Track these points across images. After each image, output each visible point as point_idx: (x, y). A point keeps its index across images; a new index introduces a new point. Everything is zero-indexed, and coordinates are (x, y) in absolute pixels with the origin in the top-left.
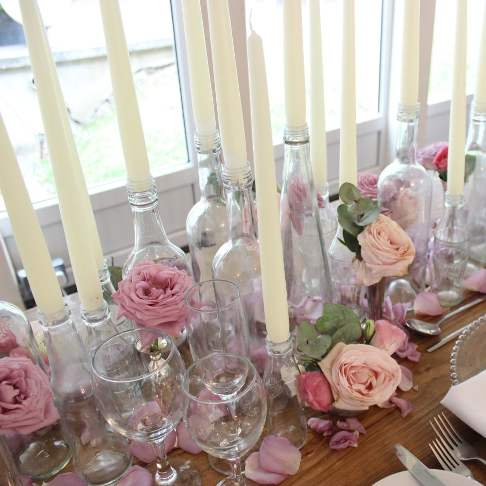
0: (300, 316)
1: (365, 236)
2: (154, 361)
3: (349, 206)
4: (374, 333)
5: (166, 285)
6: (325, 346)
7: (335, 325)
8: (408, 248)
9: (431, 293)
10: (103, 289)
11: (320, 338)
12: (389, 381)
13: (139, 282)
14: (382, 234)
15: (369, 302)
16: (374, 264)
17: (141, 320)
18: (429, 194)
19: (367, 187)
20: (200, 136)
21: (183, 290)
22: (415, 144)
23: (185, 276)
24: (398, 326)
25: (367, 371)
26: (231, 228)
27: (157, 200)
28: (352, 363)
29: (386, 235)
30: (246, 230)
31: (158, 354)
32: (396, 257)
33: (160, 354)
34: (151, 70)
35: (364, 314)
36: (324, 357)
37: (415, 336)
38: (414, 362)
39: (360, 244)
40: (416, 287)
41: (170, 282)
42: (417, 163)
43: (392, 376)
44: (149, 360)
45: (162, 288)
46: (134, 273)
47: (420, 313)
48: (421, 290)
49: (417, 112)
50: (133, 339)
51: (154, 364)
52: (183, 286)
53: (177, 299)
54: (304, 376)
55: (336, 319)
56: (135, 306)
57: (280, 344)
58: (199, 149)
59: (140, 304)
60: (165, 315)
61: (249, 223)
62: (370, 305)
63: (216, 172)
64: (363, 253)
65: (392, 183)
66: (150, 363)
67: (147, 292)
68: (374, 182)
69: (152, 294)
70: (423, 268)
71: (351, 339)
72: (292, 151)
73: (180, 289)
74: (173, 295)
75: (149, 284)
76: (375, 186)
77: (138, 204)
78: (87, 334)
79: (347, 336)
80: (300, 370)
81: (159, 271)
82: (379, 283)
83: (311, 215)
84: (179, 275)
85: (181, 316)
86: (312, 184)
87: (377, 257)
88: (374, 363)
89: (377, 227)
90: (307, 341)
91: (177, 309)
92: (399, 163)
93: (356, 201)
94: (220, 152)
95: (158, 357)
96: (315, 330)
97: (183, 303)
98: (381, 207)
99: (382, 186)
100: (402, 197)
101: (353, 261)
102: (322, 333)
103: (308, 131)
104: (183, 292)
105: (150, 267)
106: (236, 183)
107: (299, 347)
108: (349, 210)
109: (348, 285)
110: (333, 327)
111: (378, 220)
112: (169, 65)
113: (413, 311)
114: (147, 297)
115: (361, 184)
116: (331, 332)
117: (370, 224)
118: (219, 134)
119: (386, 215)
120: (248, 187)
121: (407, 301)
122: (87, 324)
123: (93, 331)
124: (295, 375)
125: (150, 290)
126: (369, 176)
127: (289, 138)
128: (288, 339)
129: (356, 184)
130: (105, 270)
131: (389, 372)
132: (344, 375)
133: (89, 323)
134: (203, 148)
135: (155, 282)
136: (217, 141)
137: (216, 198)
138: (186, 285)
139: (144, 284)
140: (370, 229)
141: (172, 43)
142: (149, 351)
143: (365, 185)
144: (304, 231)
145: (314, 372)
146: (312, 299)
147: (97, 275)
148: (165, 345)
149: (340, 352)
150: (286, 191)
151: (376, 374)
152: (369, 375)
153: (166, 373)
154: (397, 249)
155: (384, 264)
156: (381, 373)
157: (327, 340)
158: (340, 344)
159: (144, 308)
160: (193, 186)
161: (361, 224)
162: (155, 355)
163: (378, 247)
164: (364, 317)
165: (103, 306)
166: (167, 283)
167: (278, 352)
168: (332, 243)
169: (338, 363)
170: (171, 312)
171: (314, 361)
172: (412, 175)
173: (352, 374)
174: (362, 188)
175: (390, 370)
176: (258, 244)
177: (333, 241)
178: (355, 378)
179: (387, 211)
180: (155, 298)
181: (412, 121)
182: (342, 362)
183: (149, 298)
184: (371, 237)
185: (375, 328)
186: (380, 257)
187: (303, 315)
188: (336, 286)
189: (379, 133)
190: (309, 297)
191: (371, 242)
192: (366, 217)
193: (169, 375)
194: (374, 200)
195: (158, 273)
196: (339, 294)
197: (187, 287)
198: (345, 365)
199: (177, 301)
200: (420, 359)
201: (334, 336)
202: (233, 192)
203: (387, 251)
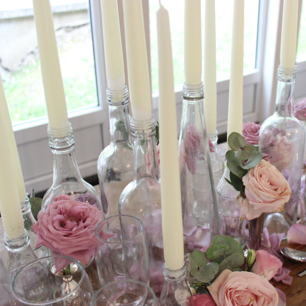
0: (191, 243)
1: (249, 178)
2: (67, 282)
3: (236, 152)
4: (255, 261)
5: (79, 218)
6: (213, 272)
7: (223, 254)
8: (285, 189)
9: (302, 225)
10: (24, 218)
11: (209, 265)
12: (268, 304)
13: (56, 216)
14: (264, 176)
15: (250, 232)
16: (255, 202)
17: (57, 249)
18: (303, 142)
19: (250, 135)
20: (112, 90)
21: (93, 223)
22: (291, 101)
23: (95, 210)
24: (276, 256)
25: (249, 295)
26: (136, 169)
27: (73, 144)
28: (236, 288)
29: (266, 178)
30: (148, 172)
31: (70, 276)
32: (275, 197)
33: (72, 277)
34: (69, 29)
35: (245, 242)
36: (212, 281)
37: (288, 262)
38: (287, 285)
39: (244, 184)
40: (289, 219)
41: (82, 216)
42: (293, 116)
43: (270, 300)
44: (62, 281)
45: (75, 220)
46: (51, 207)
47: (293, 242)
48: (293, 222)
49: (294, 74)
50: (48, 262)
51: (66, 285)
52: (94, 219)
53: (88, 231)
54: (194, 298)
55: (223, 249)
56: (52, 236)
57: (176, 271)
58: (110, 101)
59: (57, 235)
60: (77, 245)
61: (152, 166)
62: (250, 234)
63: (124, 121)
64: (246, 192)
65: (271, 132)
66: (63, 284)
67: (62, 224)
68: (255, 131)
69: (67, 226)
70: (295, 204)
71: (236, 266)
72: (188, 105)
73: (92, 222)
74: (85, 227)
75: (65, 217)
76: (257, 134)
77: (58, 148)
78: (9, 258)
79: (232, 263)
80: (192, 292)
81: (74, 206)
82: (260, 217)
83: (204, 159)
84: (91, 209)
85: (91, 246)
86: (205, 133)
87: (259, 196)
88: (255, 289)
89: (259, 171)
90: (198, 268)
91: (88, 240)
92: (278, 116)
93: (241, 148)
94: (128, 104)
95: (70, 279)
96: (205, 258)
97: (93, 234)
98: (261, 153)
99: (262, 134)
100: (279, 144)
101: (238, 198)
102: (211, 261)
103: (203, 89)
104: (94, 224)
105: (66, 202)
106: (142, 132)
107: (191, 273)
108: (235, 155)
109: (232, 217)
110: (220, 255)
111: (260, 165)
112: (84, 25)
113: (286, 240)
114: (62, 229)
115: (244, 132)
116: (219, 260)
117: (253, 168)
118: (128, 89)
119: (266, 160)
120: (151, 136)
121: (281, 232)
122: (9, 249)
123: (15, 256)
124: (187, 297)
125: (65, 222)
126: (252, 125)
127: (187, 94)
128: (182, 267)
129: (241, 133)
130: (26, 203)
131: (267, 296)
132: (229, 298)
133: (11, 249)
134: (113, 101)
135: (70, 215)
136: (125, 95)
137: (123, 142)
138: (96, 218)
139: (60, 217)
140: (254, 172)
141: (87, 7)
142: (62, 274)
143: (248, 133)
144: (197, 171)
145: (204, 295)
146: (202, 228)
147: (20, 206)
148: (76, 270)
149: (226, 278)
150: (182, 138)
151: (257, 298)
152: (251, 299)
153: (76, 293)
154: (276, 190)
155: (264, 202)
156: (261, 297)
157: (215, 267)
158: (227, 271)
159: (60, 238)
160: (101, 126)
161: (245, 168)
162: (67, 278)
163: (259, 188)
164: (245, 244)
165: (24, 234)
166: (80, 216)
167: (174, 278)
168: (220, 181)
169: (224, 288)
170: (83, 243)
171: (204, 284)
172: (288, 126)
173: (236, 297)
174: (245, 136)
175: (269, 294)
176: (159, 185)
177: (221, 180)
178: (238, 301)
179: (267, 157)
180: (69, 229)
181: (289, 81)
182: (228, 287)
183: (65, 230)
184: (254, 179)
185: (256, 257)
186: (262, 196)
187: (194, 242)
188: (222, 218)
189: (256, 85)
190: (199, 227)
191: (254, 183)
192: (250, 162)
193: (79, 295)
194: (255, 146)
195: (72, 207)
196: (224, 225)
197: (97, 220)
198: (230, 289)
199: (88, 232)
200: (292, 283)
201: (221, 264)
202: (139, 140)
203: (268, 192)
